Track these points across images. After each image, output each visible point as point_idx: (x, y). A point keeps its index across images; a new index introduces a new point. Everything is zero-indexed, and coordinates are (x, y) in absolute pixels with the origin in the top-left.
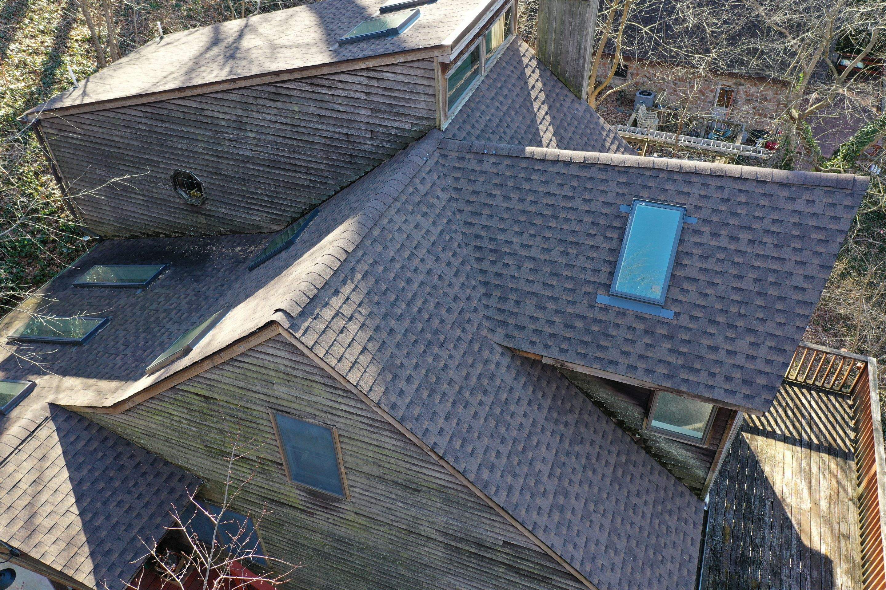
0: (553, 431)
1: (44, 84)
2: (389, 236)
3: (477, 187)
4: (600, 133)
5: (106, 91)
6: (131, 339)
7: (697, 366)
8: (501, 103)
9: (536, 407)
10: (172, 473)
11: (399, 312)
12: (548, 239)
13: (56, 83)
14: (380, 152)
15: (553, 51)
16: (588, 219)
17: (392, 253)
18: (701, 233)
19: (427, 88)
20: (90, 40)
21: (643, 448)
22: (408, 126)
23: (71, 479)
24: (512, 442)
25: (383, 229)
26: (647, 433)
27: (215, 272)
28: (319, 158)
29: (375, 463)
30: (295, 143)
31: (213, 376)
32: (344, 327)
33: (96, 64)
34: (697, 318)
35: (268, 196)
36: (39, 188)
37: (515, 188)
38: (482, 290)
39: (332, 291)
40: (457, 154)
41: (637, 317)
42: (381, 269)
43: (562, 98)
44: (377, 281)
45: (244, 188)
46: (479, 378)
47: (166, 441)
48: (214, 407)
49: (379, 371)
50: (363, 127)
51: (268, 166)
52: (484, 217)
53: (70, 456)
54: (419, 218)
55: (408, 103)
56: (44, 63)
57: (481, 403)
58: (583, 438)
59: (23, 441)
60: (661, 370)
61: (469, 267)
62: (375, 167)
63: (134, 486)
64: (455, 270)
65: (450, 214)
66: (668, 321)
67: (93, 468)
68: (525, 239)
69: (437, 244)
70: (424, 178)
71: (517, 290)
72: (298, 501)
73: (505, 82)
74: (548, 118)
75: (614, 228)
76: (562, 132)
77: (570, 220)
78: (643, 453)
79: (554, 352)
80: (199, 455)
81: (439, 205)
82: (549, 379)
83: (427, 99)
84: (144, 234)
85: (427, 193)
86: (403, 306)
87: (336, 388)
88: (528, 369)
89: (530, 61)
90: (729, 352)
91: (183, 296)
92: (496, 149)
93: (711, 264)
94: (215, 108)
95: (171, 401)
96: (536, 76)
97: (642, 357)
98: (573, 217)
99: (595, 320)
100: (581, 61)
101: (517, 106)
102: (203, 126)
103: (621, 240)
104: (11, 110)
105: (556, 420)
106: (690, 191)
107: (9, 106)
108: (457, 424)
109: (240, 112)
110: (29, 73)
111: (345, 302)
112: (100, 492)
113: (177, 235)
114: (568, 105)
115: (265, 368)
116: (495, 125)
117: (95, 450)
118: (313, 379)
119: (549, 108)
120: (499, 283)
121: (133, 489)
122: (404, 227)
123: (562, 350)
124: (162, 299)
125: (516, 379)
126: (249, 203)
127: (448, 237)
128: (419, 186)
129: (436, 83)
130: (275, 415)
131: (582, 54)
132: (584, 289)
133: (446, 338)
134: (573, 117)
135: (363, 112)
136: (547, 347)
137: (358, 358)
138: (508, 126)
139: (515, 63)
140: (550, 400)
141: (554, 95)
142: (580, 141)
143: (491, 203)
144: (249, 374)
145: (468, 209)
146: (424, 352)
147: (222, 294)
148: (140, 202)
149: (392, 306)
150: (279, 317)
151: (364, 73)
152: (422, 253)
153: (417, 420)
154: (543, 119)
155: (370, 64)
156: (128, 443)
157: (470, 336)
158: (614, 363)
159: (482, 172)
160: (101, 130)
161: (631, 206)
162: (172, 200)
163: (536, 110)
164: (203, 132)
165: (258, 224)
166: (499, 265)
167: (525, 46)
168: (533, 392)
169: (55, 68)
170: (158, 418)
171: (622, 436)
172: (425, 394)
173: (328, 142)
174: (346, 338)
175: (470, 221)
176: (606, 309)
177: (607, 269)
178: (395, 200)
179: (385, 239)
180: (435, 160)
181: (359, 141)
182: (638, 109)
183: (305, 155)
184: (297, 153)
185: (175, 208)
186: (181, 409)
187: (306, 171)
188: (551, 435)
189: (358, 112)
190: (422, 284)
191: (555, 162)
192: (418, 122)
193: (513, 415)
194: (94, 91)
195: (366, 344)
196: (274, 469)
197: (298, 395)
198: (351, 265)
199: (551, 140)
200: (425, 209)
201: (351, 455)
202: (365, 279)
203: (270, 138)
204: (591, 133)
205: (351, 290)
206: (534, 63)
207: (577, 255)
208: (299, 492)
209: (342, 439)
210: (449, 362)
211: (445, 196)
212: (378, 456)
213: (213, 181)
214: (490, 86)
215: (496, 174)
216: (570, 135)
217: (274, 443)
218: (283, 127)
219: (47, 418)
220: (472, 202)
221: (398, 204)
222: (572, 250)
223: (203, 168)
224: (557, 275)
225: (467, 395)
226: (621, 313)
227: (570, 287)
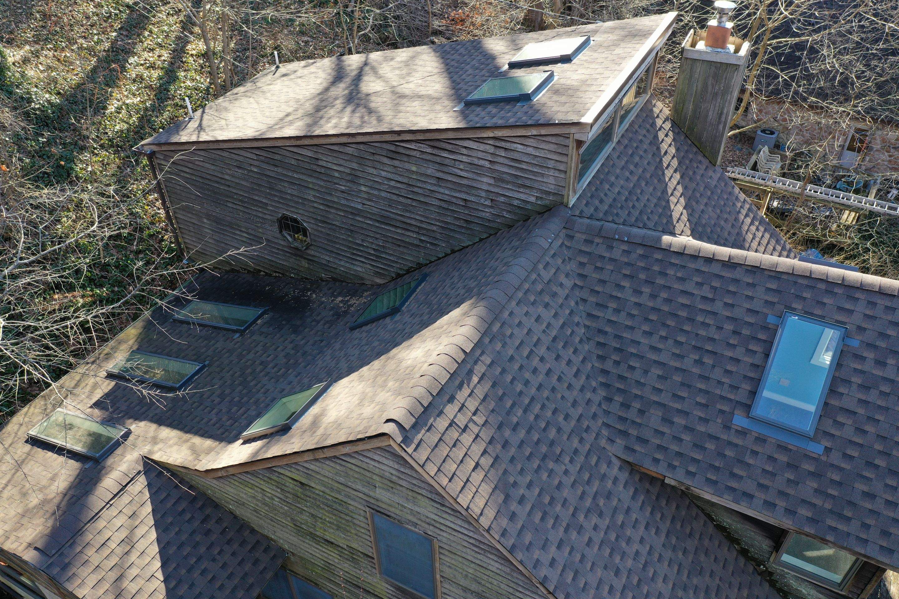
0: (671, 559)
1: (158, 99)
2: (508, 332)
3: (604, 276)
4: (734, 204)
5: (221, 129)
6: (227, 391)
7: (848, 513)
8: (631, 173)
9: (654, 530)
10: (258, 542)
11: (515, 420)
12: (681, 343)
13: (169, 98)
14: (498, 221)
15: (690, 113)
16: (728, 327)
17: (511, 352)
18: (863, 359)
19: (558, 163)
20: (205, 55)
21: (767, 581)
22: (532, 199)
23: (159, 540)
24: (626, 573)
25: (503, 324)
26: (772, 566)
27: (314, 323)
28: (432, 219)
29: (476, 580)
30: (409, 201)
31: (312, 467)
32: (457, 440)
33: (208, 80)
34: (851, 458)
35: (374, 249)
36: (146, 207)
37: (646, 281)
38: (602, 393)
39: (447, 397)
40: (584, 237)
41: (779, 446)
42: (499, 370)
43: (695, 165)
44: (494, 385)
45: (350, 239)
46: (594, 498)
47: (255, 511)
48: (309, 494)
49: (491, 491)
50: (483, 194)
51: (378, 221)
52: (610, 311)
53: (159, 516)
54: (541, 310)
55: (535, 176)
56: (160, 78)
57: (596, 528)
58: (702, 568)
59: (115, 496)
60: (804, 512)
61: (590, 365)
62: (491, 235)
63: (219, 553)
64: (575, 369)
65: (573, 304)
66: (816, 456)
67: (180, 530)
68: (655, 341)
69: (558, 340)
70: (548, 263)
71: (641, 397)
72: (385, 593)
73: (637, 147)
74: (680, 188)
75: (759, 340)
76: (694, 203)
77: (708, 325)
78: (766, 585)
79: (680, 475)
80: (287, 531)
81: (562, 293)
82: (669, 497)
83: (556, 175)
84: (245, 269)
85: (550, 280)
86: (520, 412)
87: (443, 505)
88: (647, 485)
89: (664, 123)
90: (888, 502)
91: (281, 348)
92: (629, 235)
93: (873, 397)
94: (330, 159)
95: (266, 479)
96: (669, 140)
97: (781, 493)
98: (711, 322)
99: (730, 443)
100: (721, 127)
101: (648, 176)
102: (316, 175)
103: (767, 356)
104: (126, 126)
105: (675, 546)
106: (852, 308)
107: (125, 122)
108: (570, 553)
109: (355, 166)
110: (145, 88)
111: (459, 411)
112: (186, 557)
113: (277, 275)
114: (701, 172)
115: (369, 471)
116: (624, 198)
117: (184, 510)
118: (420, 492)
119: (682, 177)
120: (622, 387)
121: (218, 557)
122: (524, 319)
123: (688, 473)
124: (259, 348)
125: (633, 498)
126: (354, 254)
127: (569, 333)
128: (543, 273)
129: (569, 160)
130: (372, 515)
131: (723, 119)
132: (719, 406)
133: (562, 451)
134: (706, 187)
135: (485, 180)
136: (671, 467)
137: (470, 476)
138: (638, 199)
139: (648, 126)
140: (668, 523)
141: (687, 162)
142: (712, 214)
143: (619, 295)
144: (351, 473)
145: (593, 299)
146: (539, 467)
147: (321, 352)
148: (244, 239)
149: (508, 413)
150: (390, 428)
151: (491, 142)
152: (542, 351)
153: (528, 549)
154: (675, 189)
155: (499, 133)
156: (216, 506)
157: (587, 447)
158: (750, 497)
159: (611, 259)
160: (213, 167)
161: (781, 317)
162: (276, 241)
163: (667, 179)
164: (314, 181)
165: (361, 275)
166: (623, 366)
167: (660, 105)
168: (652, 513)
169: (169, 83)
170: (250, 490)
171: (745, 565)
172: (538, 516)
173: (445, 205)
174: (459, 453)
175: (594, 313)
176: (743, 433)
177: (747, 386)
178: (517, 289)
179: (504, 335)
180: (559, 243)
181: (477, 207)
182: (760, 151)
183: (417, 214)
184: (410, 212)
185: (278, 249)
186: (274, 488)
187: (417, 230)
188: (669, 565)
189: (479, 179)
190: (540, 387)
191: (695, 257)
192: (544, 196)
193: (629, 541)
194: (209, 126)
195: (479, 459)
196: (364, 562)
197: (401, 502)
198: (469, 366)
199: (682, 214)
200: (547, 299)
201: (449, 567)
202: (482, 382)
203: (383, 194)
204: (725, 204)
205: (466, 395)
206: (668, 125)
207: (713, 366)
208: (387, 586)
209: (441, 551)
210: (565, 479)
211: (568, 283)
212: (479, 574)
213: (320, 229)
214: (621, 153)
215: (626, 264)
216: (702, 207)
217: (368, 538)
218: (399, 185)
219: (139, 472)
220: (598, 292)
221: (520, 294)
222: (708, 360)
223: (311, 215)
224: (689, 386)
225: (581, 518)
226: (761, 440)
227: (703, 401)
